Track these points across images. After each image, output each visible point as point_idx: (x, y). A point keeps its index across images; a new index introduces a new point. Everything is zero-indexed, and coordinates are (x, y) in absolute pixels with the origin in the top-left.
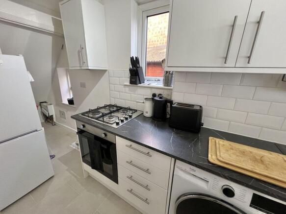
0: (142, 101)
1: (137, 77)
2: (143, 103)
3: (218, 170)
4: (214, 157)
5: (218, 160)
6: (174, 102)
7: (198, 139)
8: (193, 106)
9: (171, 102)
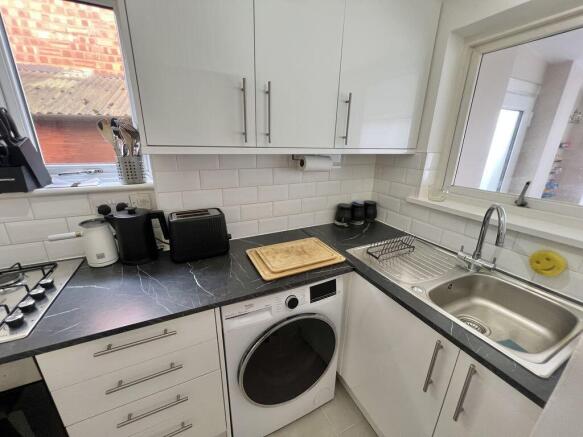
0: (73, 234)
1: (23, 169)
2: (78, 236)
3: (278, 285)
4: (267, 272)
5: (273, 273)
6: (166, 214)
7: (234, 261)
8: (206, 210)
9: (160, 215)
